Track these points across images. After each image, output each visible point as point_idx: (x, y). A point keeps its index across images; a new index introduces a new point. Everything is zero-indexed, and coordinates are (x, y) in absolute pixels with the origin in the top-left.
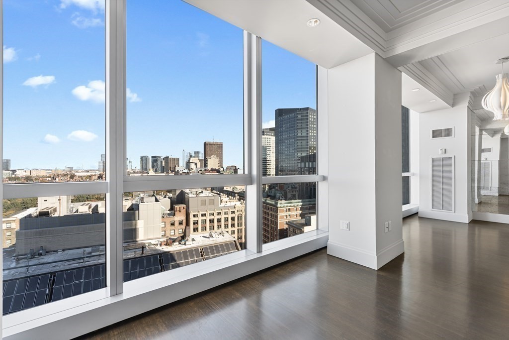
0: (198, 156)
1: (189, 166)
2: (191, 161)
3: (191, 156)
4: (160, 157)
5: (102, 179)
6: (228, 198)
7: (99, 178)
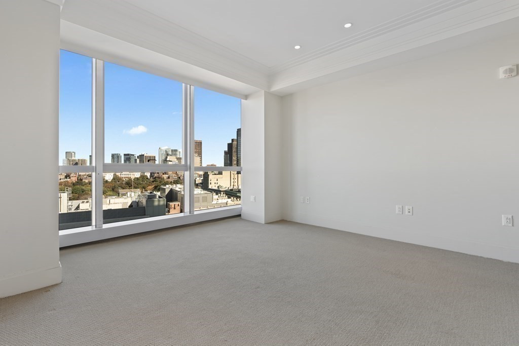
0: (175, 155)
2: (168, 160)
3: (168, 155)
4: (133, 155)
5: (70, 178)
6: (218, 196)
7: (66, 177)
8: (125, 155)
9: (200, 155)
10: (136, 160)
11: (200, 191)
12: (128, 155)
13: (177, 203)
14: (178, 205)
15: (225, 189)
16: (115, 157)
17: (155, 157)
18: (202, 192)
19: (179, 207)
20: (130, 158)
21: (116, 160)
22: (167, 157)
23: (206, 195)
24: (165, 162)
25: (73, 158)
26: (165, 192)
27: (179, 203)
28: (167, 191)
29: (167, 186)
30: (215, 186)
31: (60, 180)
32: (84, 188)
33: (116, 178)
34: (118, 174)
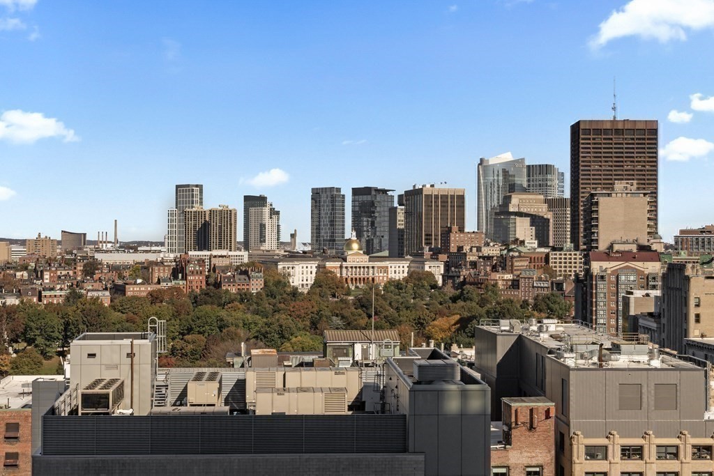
0: (543, 187)
1: (506, 230)
2: (512, 208)
3: (512, 188)
4: (385, 192)
5: (184, 278)
7: (175, 274)
8: (356, 192)
9: (648, 182)
10: (393, 211)
11: (645, 358)
12: (367, 191)
13: (541, 405)
14: (548, 416)
16: (325, 201)
17: (461, 198)
18: (656, 363)
19: (551, 422)
20: (372, 204)
21: (326, 211)
22: (507, 200)
23: (673, 377)
24: (500, 218)
25: (197, 208)
26: (494, 349)
27: (551, 405)
28: (503, 347)
29: (505, 325)
31: (159, 282)
32: (223, 313)
33: (324, 282)
34: (331, 265)
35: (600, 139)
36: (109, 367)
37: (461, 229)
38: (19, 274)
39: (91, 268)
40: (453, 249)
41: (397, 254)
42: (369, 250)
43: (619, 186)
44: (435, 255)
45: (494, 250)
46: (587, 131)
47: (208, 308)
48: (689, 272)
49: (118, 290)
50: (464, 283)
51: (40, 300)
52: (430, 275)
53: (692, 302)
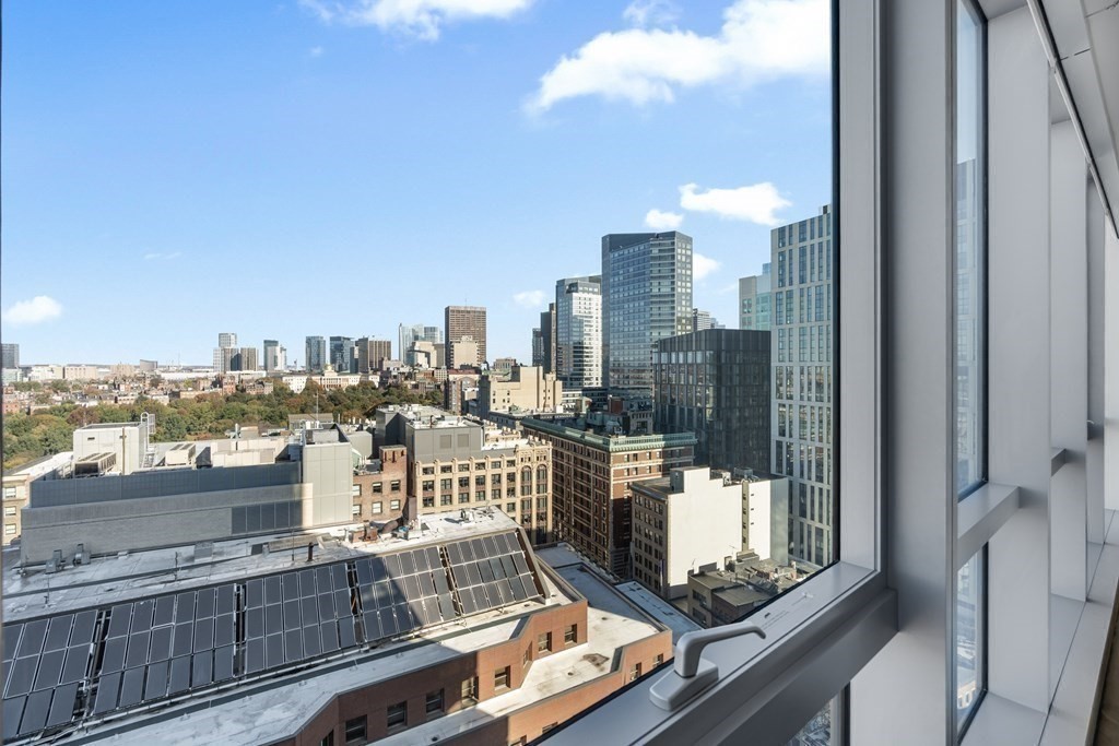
0: (433, 338)
1: (413, 359)
2: (416, 348)
3: (416, 338)
4: (349, 339)
5: (221, 386)
6: (501, 431)
7: (214, 384)
8: (332, 339)
9: (480, 338)
10: (352, 349)
11: (455, 422)
12: (339, 338)
13: (400, 449)
14: (402, 454)
15: (524, 415)
16: (313, 344)
17: (389, 343)
18: (461, 424)
19: (404, 457)
20: (342, 345)
21: (314, 349)
22: (414, 344)
23: (467, 431)
24: (410, 355)
25: (233, 346)
26: (384, 421)
28: (388, 419)
29: (391, 408)
30: (504, 407)
31: (203, 390)
32: (245, 406)
33: (311, 388)
34: (316, 378)
35: (460, 315)
36: (105, 445)
37: (389, 359)
38: (101, 387)
39: (156, 382)
40: (385, 369)
41: (355, 371)
42: (340, 370)
43: (464, 338)
44: (375, 372)
45: (406, 369)
46: (453, 311)
47: (234, 404)
48: (490, 379)
49: (175, 395)
50: (390, 386)
51: (116, 402)
52: (372, 382)
53: (492, 393)
